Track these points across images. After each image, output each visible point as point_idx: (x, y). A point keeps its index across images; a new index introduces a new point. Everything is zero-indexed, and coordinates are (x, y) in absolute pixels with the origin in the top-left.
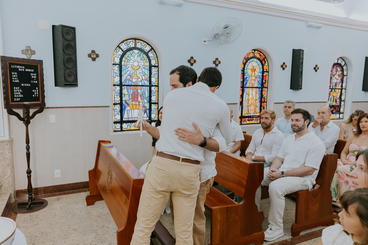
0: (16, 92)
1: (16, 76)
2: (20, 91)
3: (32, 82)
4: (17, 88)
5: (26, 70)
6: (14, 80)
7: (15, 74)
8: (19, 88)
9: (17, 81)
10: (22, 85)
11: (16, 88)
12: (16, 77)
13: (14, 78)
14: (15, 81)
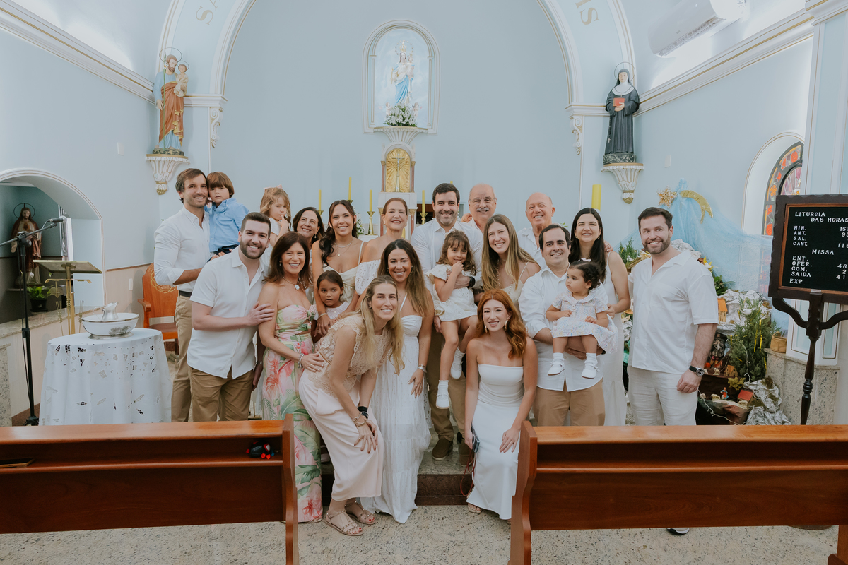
0: (796, 266)
1: (802, 233)
2: (805, 264)
3: (841, 245)
4: (799, 258)
5: (829, 220)
6: (797, 241)
7: (800, 230)
8: (804, 257)
9: (802, 244)
10: (814, 251)
11: (797, 258)
12: (801, 236)
13: (797, 238)
14: (799, 243)
